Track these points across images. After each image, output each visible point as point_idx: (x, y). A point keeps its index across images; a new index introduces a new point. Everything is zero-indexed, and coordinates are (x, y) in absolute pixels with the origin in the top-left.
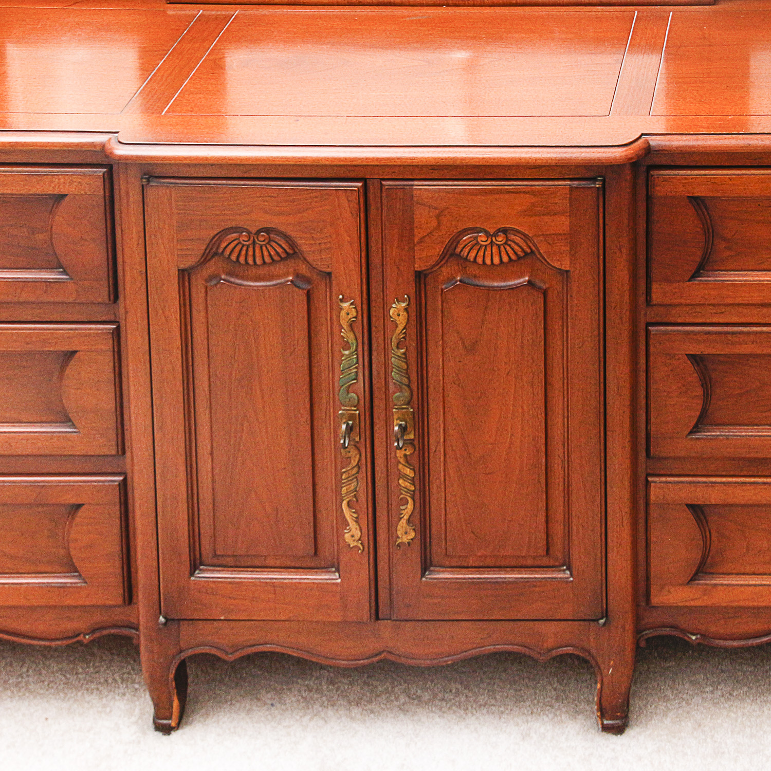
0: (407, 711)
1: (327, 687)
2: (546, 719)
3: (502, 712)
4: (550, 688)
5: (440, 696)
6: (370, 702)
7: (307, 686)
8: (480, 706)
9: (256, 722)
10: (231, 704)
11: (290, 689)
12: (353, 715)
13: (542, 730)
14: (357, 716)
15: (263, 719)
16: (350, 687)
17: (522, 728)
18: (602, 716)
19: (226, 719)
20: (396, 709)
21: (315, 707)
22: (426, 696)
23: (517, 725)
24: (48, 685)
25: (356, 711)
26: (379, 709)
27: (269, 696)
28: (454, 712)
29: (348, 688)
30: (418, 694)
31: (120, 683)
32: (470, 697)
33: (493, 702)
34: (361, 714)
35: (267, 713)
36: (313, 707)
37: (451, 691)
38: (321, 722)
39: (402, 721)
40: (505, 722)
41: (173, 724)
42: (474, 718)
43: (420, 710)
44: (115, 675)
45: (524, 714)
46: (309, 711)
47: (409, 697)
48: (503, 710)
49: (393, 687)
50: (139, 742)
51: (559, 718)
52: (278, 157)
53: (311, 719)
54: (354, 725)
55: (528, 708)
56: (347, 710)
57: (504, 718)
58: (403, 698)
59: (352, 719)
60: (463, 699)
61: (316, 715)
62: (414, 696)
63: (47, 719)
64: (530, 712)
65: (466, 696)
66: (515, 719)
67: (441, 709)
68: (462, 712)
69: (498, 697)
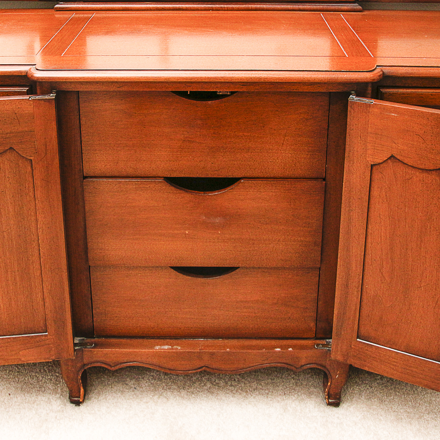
0: (213, 393)
1: (164, 377)
2: (294, 398)
3: (268, 394)
4: (290, 377)
5: (229, 383)
6: (190, 386)
7: (152, 376)
8: (254, 390)
9: (128, 399)
10: (111, 387)
11: (143, 378)
12: (182, 395)
13: (293, 405)
14: (185, 396)
15: (131, 397)
16: (177, 377)
17: (282, 404)
18: (329, 398)
19: (110, 397)
20: (206, 391)
21: (160, 389)
22: (222, 383)
23: (278, 402)
24: (9, 372)
25: (183, 393)
26: (196, 391)
27: (132, 382)
28: (240, 394)
29: (176, 378)
30: (216, 382)
31: (48, 373)
32: (247, 384)
33: (260, 387)
34: (187, 395)
35: (133, 393)
36: (158, 390)
37: (235, 380)
38: (165, 400)
39: (211, 399)
40: (270, 400)
41: (81, 400)
42: (252, 397)
43: (220, 392)
44: (45, 367)
45: (280, 395)
46: (157, 392)
47: (212, 384)
48: (268, 392)
49: (201, 377)
50: (63, 411)
51: (301, 397)
52: (141, 77)
53: (159, 398)
54: (184, 402)
55: (281, 391)
56: (178, 392)
57: (270, 397)
58: (209, 385)
59: (183, 397)
60: (243, 385)
61: (161, 395)
62: (215, 383)
63: (9, 394)
64: (283, 394)
65: (244, 383)
66: (277, 398)
67: (232, 391)
68: (245, 394)
69: (263, 384)
